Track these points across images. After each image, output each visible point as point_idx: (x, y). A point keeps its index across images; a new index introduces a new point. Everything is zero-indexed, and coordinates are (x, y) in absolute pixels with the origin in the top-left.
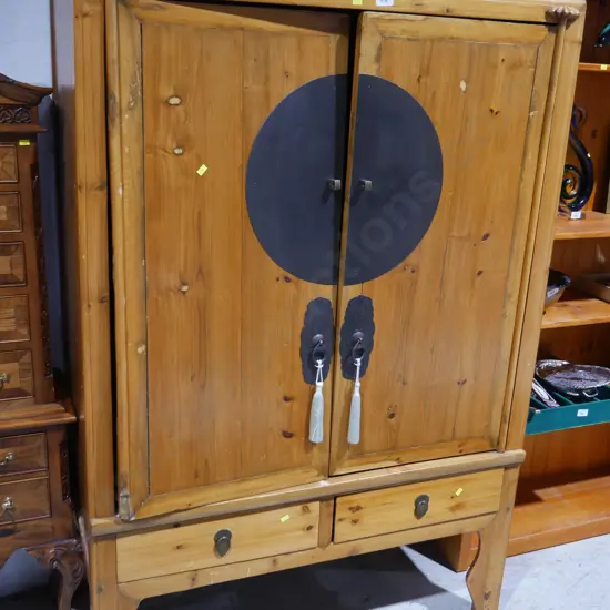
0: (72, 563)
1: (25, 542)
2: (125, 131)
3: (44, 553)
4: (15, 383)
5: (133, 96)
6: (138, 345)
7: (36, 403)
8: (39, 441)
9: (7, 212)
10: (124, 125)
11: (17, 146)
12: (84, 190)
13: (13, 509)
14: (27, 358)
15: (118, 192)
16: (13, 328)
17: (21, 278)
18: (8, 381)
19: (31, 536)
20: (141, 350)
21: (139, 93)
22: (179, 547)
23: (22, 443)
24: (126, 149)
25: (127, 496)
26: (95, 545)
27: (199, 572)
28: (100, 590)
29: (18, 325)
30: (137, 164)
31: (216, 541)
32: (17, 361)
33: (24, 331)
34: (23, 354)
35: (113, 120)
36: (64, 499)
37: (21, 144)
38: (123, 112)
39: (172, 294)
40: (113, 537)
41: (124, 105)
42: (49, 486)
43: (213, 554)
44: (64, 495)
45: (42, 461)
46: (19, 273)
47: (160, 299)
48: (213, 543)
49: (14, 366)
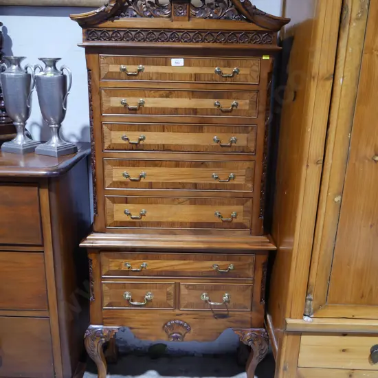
0: (261, 344)
1: (232, 324)
2: (351, 36)
3: (244, 334)
4: (240, 219)
5: (362, 8)
6: (335, 196)
7: (251, 234)
8: (250, 259)
9: (250, 104)
10: (351, 30)
11: (261, 59)
12: (316, 80)
13: (229, 302)
14: (249, 203)
15: (340, 81)
16: (243, 183)
17: (253, 149)
18: (236, 218)
19: (236, 321)
20: (337, 199)
21: (366, 6)
22: (344, 351)
23: (240, 260)
24: (350, 49)
25: (311, 300)
26: (286, 337)
27: (355, 371)
28: (285, 369)
29: (246, 181)
30: (356, 61)
31: (372, 352)
32: (243, 204)
33: (250, 185)
34: (247, 201)
35: (345, 27)
36: (261, 301)
37: (264, 58)
38: (352, 21)
39: (367, 161)
40: (299, 334)
41: (354, 16)
42: (252, 290)
43: (368, 360)
44: (261, 298)
45: (250, 273)
46: (252, 146)
47: (357, 164)
48: (369, 353)
49: (241, 208)
